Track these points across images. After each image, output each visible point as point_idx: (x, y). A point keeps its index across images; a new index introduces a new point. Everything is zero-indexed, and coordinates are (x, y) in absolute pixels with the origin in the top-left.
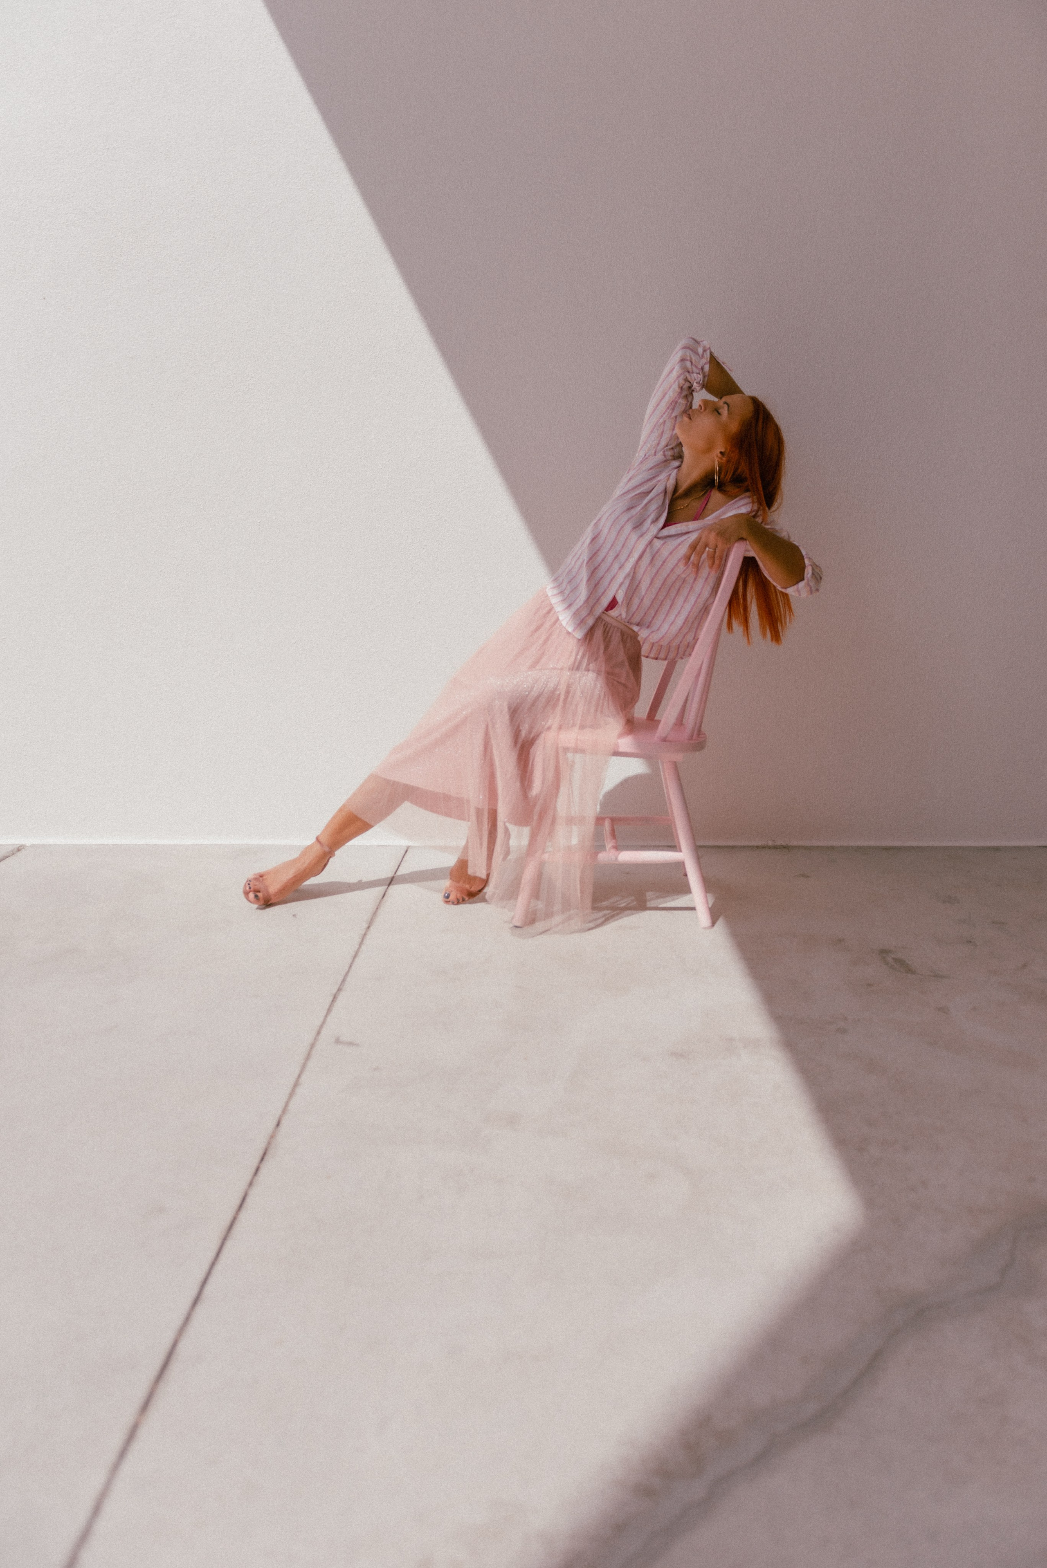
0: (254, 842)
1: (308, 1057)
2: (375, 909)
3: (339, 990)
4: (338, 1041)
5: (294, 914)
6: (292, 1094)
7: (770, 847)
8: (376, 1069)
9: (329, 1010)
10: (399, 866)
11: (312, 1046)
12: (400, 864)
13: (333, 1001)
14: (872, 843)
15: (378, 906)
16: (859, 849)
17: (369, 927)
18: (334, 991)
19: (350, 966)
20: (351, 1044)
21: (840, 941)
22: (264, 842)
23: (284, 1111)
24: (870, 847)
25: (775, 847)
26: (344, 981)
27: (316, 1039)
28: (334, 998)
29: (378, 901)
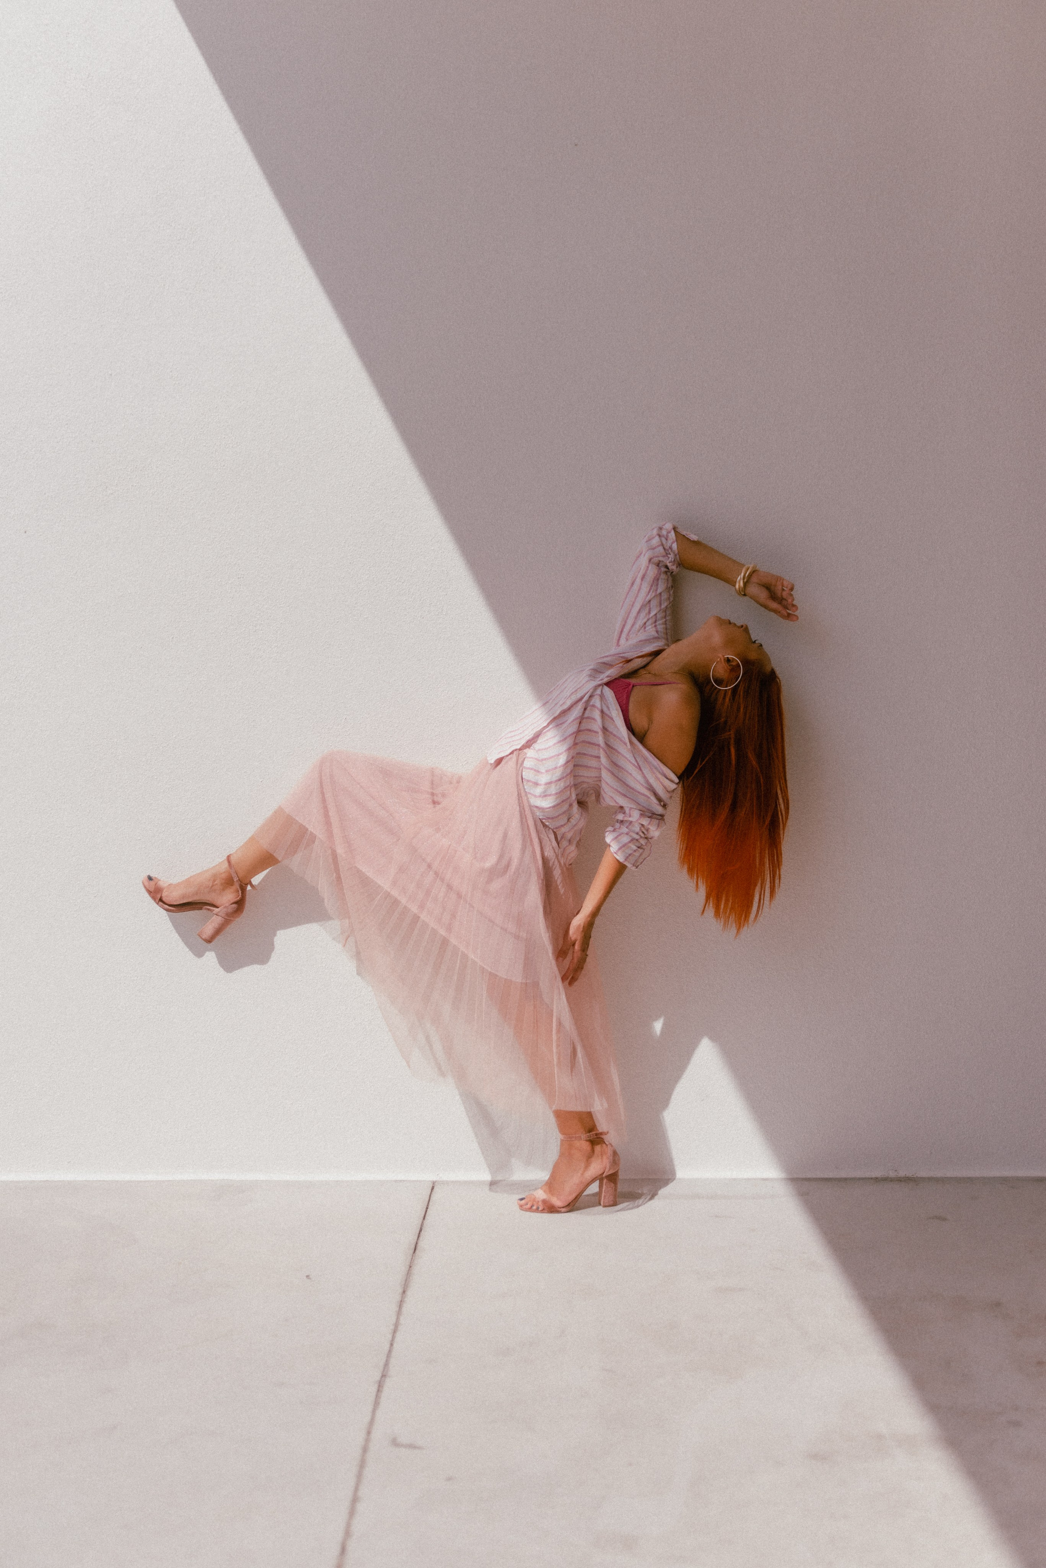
0: (235, 1176)
1: (362, 1464)
2: (408, 1267)
3: (384, 1376)
4: (395, 1443)
5: (307, 1275)
6: (352, 1513)
7: (892, 1180)
8: (449, 1479)
9: (376, 1403)
10: (427, 1208)
11: (365, 1450)
12: (428, 1205)
13: (378, 1391)
14: (1021, 1173)
15: (411, 1263)
16: (1004, 1180)
17: (404, 1292)
18: (378, 1378)
19: (392, 1345)
20: (412, 1446)
21: (998, 1304)
22: (250, 1177)
23: (348, 1533)
24: (1018, 1179)
25: (900, 1180)
26: (386, 1364)
27: (367, 1440)
28: (379, 1386)
29: (410, 1258)
